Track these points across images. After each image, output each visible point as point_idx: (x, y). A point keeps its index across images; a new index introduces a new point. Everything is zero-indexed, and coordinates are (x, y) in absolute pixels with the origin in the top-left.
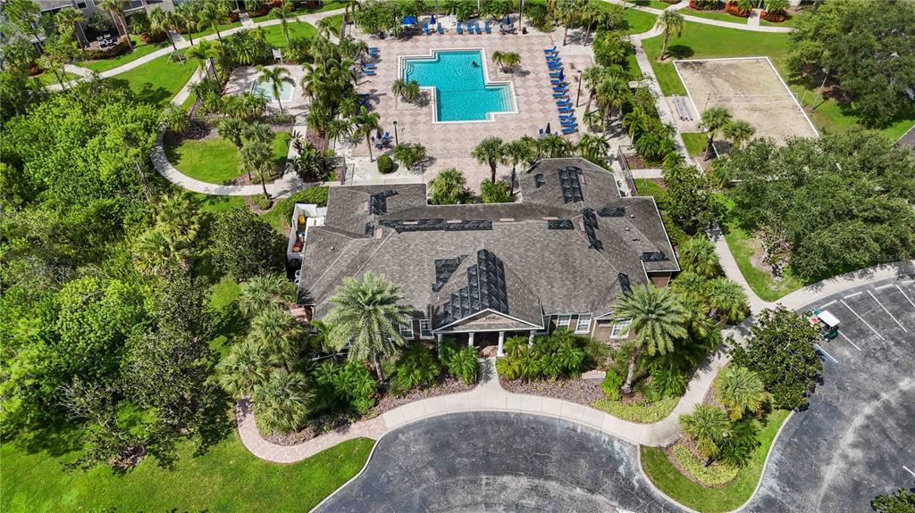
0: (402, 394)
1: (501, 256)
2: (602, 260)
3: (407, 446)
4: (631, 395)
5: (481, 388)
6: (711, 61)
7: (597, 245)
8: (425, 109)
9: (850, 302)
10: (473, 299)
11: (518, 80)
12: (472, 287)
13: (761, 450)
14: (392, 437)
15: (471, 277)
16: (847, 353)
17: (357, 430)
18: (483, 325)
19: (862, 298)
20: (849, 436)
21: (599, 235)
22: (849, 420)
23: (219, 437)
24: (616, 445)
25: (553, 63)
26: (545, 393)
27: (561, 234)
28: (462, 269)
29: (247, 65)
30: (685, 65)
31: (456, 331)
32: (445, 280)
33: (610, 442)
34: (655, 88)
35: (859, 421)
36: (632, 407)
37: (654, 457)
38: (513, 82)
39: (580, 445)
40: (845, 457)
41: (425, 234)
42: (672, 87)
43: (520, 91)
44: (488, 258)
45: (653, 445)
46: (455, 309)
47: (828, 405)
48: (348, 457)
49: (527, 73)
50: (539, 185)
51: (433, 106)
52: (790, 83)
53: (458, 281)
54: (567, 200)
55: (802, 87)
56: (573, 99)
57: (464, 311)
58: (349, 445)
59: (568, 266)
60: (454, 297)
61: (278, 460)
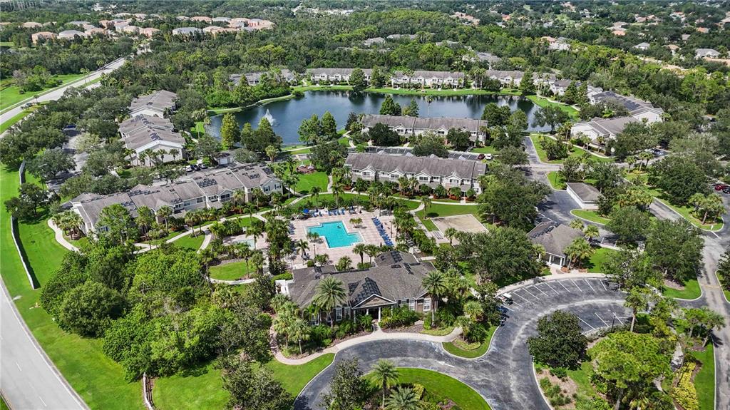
0: (342, 338)
1: (374, 280)
2: (415, 277)
3: (349, 354)
4: (435, 327)
5: (374, 333)
6: (447, 218)
7: (412, 273)
8: (322, 244)
9: (516, 292)
10: (367, 294)
11: (363, 231)
12: (365, 290)
13: (488, 338)
14: (342, 352)
15: (364, 287)
16: (517, 308)
17: (326, 351)
18: (372, 304)
19: (521, 291)
20: (521, 331)
21: (412, 271)
22: (520, 327)
23: (268, 361)
24: (433, 344)
25: (376, 222)
26: (401, 331)
27: (397, 270)
28: (360, 285)
29: (230, 235)
30: (436, 220)
31: (362, 307)
32: (353, 291)
33: (430, 343)
34: (424, 228)
35: (524, 327)
36: (436, 331)
37: (448, 346)
38: (360, 231)
39: (417, 346)
40: (520, 337)
41: (342, 274)
42: (432, 228)
43: (365, 234)
44: (368, 280)
45: (447, 342)
46: (360, 299)
47: (511, 323)
48: (325, 359)
49: (366, 227)
50: (383, 260)
51: (326, 244)
52: (482, 223)
53: (359, 290)
54: (396, 262)
55: (487, 224)
56: (389, 235)
57: (364, 298)
58: (325, 356)
59: (402, 282)
60: (358, 295)
61: (296, 364)
